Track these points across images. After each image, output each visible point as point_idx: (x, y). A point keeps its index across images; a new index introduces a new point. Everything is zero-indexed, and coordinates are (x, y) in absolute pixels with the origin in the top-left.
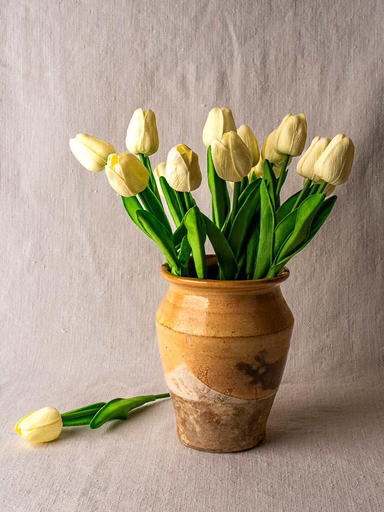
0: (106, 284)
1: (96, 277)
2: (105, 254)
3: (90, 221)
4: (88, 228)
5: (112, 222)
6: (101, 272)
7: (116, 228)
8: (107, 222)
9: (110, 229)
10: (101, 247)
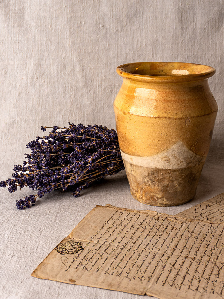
0: (92, 95)
1: (84, 90)
2: (91, 73)
3: (79, 47)
4: (77, 51)
5: (96, 47)
6: (88, 86)
7: (99, 52)
8: (93, 47)
9: (95, 53)
10: (87, 67)
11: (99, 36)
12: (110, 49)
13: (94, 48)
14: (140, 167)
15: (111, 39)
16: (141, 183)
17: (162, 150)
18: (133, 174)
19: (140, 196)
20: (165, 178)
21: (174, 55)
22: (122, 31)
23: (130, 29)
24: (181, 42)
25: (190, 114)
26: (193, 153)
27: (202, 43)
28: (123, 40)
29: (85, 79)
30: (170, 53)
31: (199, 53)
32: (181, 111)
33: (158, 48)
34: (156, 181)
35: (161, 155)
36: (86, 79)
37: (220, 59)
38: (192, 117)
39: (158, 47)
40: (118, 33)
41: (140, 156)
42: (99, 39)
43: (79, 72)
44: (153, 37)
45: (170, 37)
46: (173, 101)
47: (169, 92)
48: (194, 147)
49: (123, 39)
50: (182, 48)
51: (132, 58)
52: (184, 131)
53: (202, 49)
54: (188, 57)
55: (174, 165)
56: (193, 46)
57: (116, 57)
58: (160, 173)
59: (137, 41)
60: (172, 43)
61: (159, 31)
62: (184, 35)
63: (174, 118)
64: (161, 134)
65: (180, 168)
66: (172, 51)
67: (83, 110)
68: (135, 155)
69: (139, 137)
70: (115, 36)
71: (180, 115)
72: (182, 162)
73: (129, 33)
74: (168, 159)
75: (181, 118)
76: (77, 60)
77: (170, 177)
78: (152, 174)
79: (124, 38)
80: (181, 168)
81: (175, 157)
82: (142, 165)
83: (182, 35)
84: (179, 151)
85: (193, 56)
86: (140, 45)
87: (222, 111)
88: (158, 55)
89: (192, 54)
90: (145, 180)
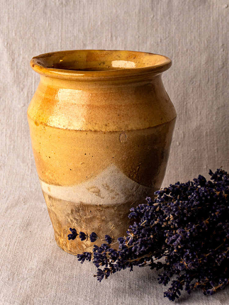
1: (15, 88)
2: (24, 63)
3: (8, 27)
4: (5, 34)
5: (32, 27)
6: (20, 82)
7: (36, 34)
8: (26, 28)
9: (29, 35)
10: (19, 55)
11: (35, 11)
12: (51, 29)
13: (29, 29)
14: (60, 200)
15: (52, 16)
16: (63, 223)
17: (88, 177)
18: (53, 210)
19: (63, 241)
20: (94, 217)
21: (141, 38)
22: (67, 4)
23: (80, 2)
24: (150, 19)
25: (127, 126)
26: (134, 182)
27: (181, 20)
28: (70, 17)
29: (15, 73)
30: (136, 35)
31: (177, 35)
32: (114, 122)
33: (119, 28)
34: (83, 221)
35: (88, 184)
36: (17, 73)
37: (207, 42)
38: (129, 131)
39: (119, 26)
40: (63, 7)
41: (59, 185)
42: (35, 16)
43: (7, 63)
44: (111, 12)
45: (135, 13)
46: (103, 107)
47: (96, 94)
48: (135, 173)
49: (69, 15)
50: (153, 27)
51: (83, 42)
52: (118, 150)
53: (181, 28)
54: (161, 40)
55: (106, 199)
56: (169, 25)
57: (60, 41)
58: (88, 210)
59: (89, 18)
60: (138, 21)
61: (120, 4)
62: (155, 9)
63: (102, 132)
64: (85, 154)
65: (115, 203)
66: (138, 31)
67: (13, 116)
68: (52, 184)
69: (56, 157)
70: (58, 11)
71: (112, 128)
72: (118, 194)
73: (78, 7)
74: (97, 191)
75: (113, 132)
76: (5, 46)
77: (101, 216)
78: (76, 211)
79: (71, 14)
80: (117, 204)
81: (107, 187)
82: (62, 198)
83: (152, 10)
84: (112, 178)
85: (168, 39)
86: (93, 24)
87: (210, 117)
88: (119, 37)
89: (167, 36)
90: (68, 219)
